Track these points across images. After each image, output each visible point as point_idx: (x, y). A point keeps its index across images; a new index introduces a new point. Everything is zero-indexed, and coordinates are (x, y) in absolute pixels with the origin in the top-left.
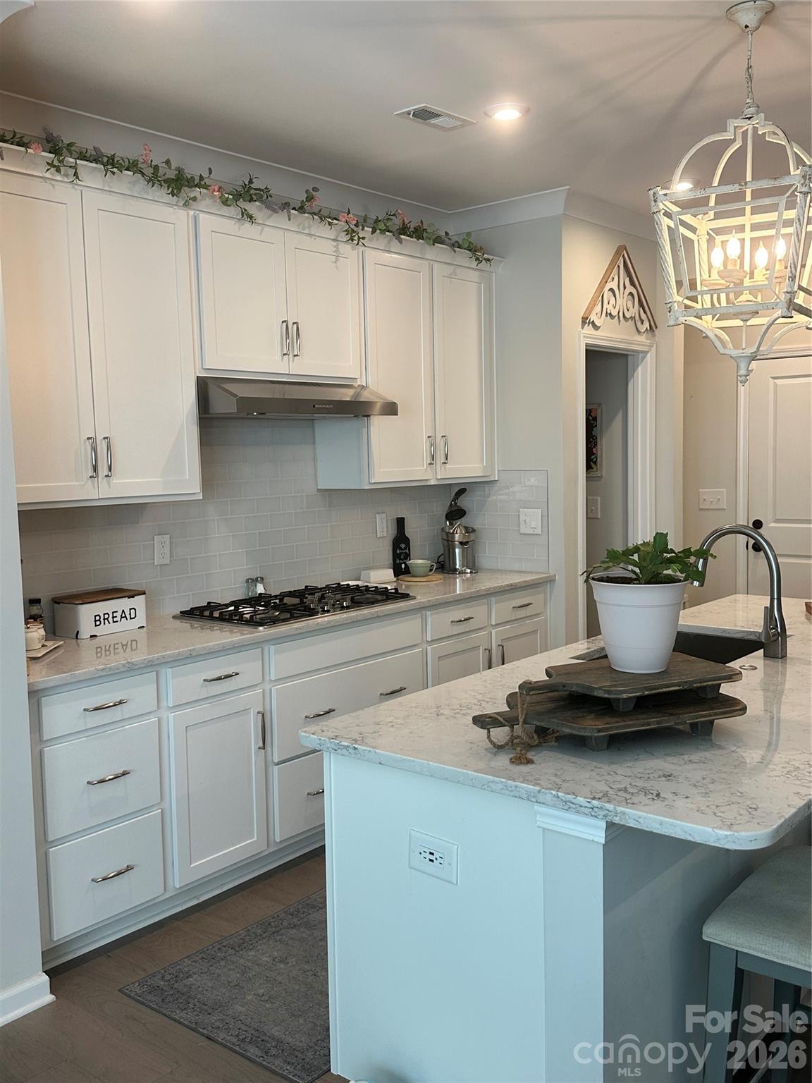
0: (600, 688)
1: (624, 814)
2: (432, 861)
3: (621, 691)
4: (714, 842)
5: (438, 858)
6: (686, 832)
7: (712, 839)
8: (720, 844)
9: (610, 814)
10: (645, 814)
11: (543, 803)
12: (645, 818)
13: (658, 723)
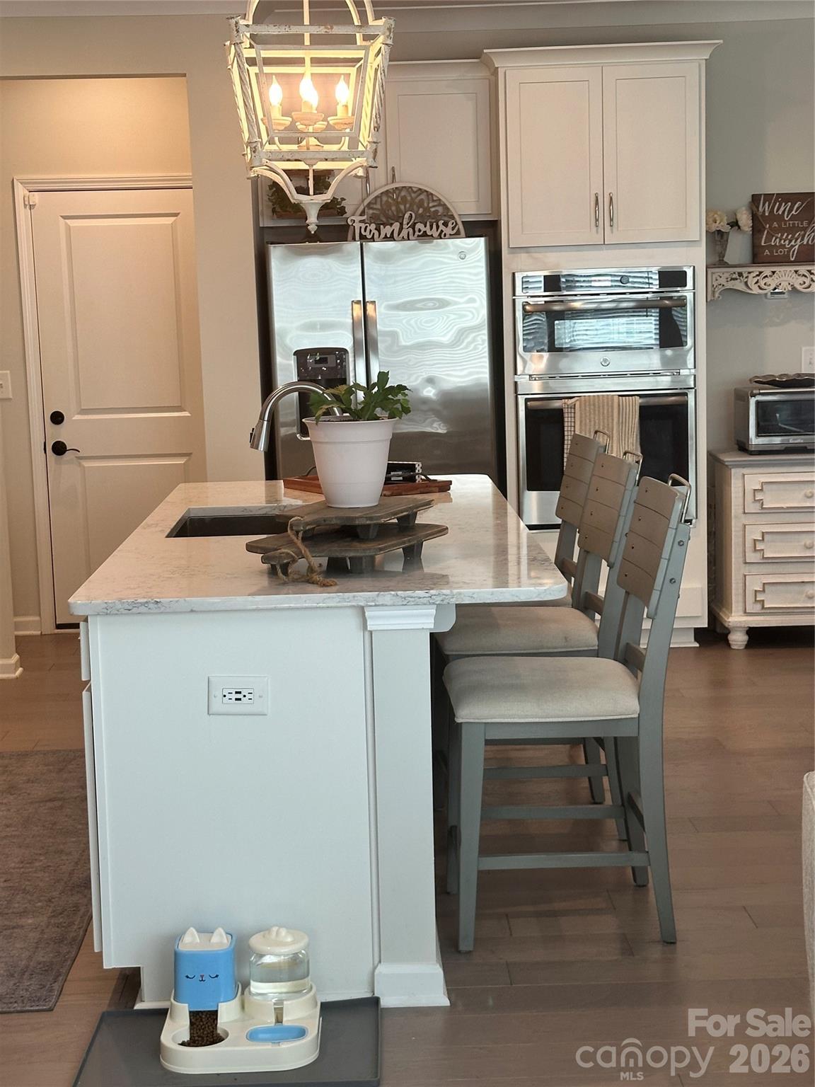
0: (361, 517)
1: (460, 594)
2: (240, 699)
3: (379, 516)
4: (537, 597)
5: (247, 695)
6: (513, 595)
7: (535, 595)
8: (541, 598)
9: (447, 597)
10: (477, 590)
11: (383, 605)
12: (478, 593)
13: (409, 541)
